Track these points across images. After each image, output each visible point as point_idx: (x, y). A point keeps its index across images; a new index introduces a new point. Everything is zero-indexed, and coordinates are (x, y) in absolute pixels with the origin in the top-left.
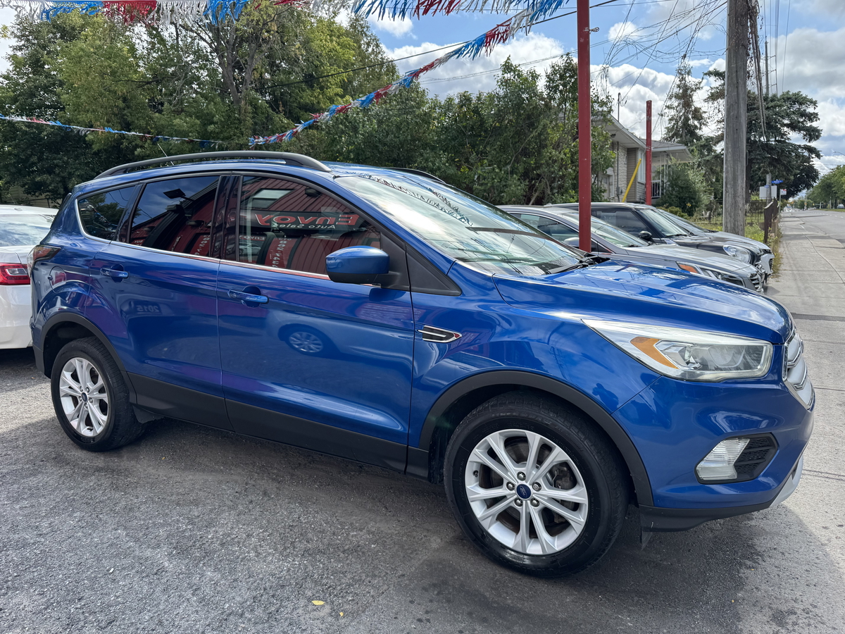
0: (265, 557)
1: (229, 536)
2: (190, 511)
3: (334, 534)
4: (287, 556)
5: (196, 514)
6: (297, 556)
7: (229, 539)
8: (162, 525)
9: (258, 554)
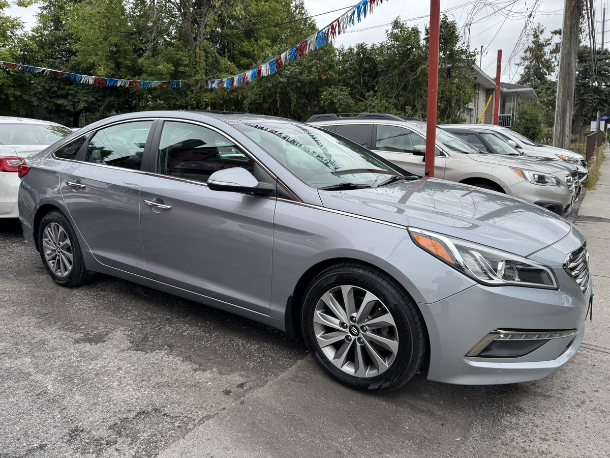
0: (125, 386)
1: (104, 368)
2: (84, 347)
3: (183, 372)
4: (142, 387)
5: (88, 349)
6: (149, 387)
7: (103, 370)
8: (59, 357)
9: (120, 384)
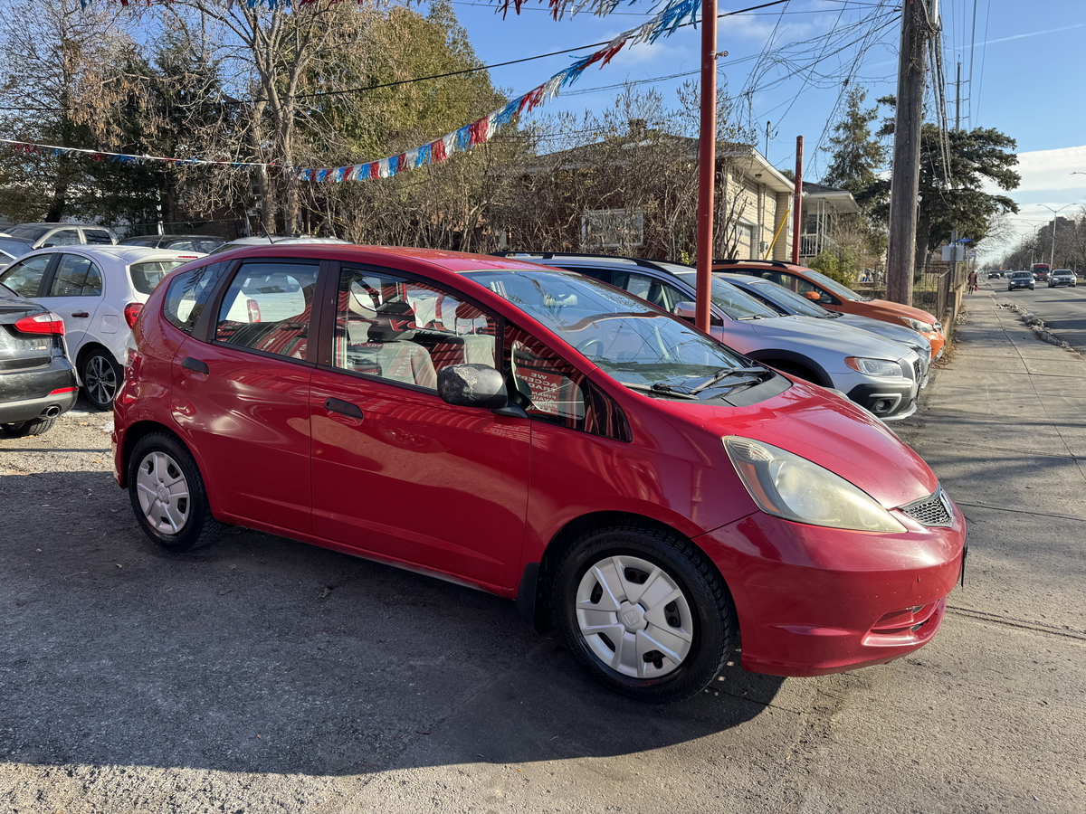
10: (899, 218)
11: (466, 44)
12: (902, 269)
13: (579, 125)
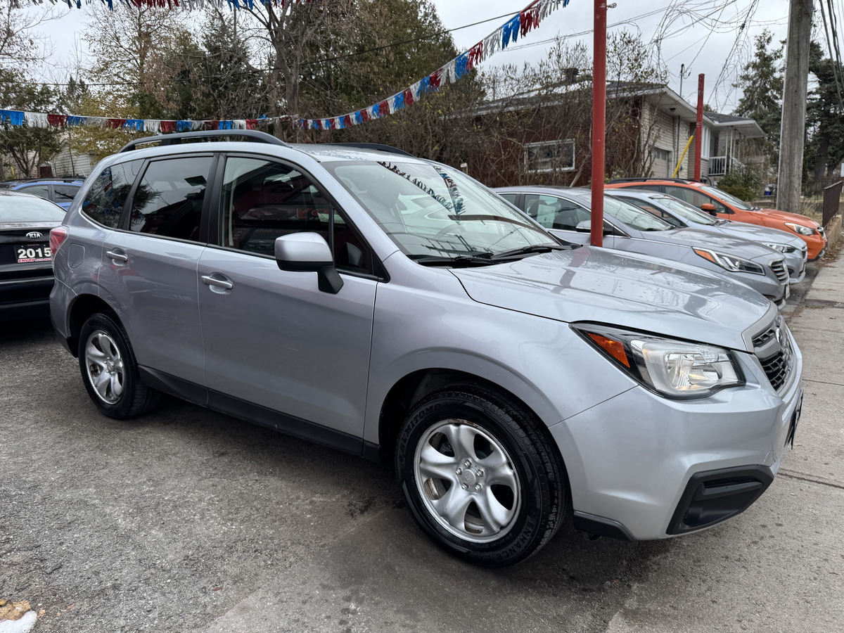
3: (277, 503)
4: (228, 520)
7: (182, 501)
9: (203, 517)
10: (788, 139)
11: (434, 17)
12: (791, 182)
13: (519, 74)
